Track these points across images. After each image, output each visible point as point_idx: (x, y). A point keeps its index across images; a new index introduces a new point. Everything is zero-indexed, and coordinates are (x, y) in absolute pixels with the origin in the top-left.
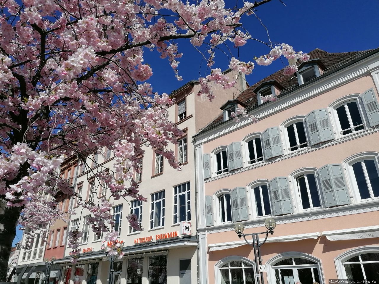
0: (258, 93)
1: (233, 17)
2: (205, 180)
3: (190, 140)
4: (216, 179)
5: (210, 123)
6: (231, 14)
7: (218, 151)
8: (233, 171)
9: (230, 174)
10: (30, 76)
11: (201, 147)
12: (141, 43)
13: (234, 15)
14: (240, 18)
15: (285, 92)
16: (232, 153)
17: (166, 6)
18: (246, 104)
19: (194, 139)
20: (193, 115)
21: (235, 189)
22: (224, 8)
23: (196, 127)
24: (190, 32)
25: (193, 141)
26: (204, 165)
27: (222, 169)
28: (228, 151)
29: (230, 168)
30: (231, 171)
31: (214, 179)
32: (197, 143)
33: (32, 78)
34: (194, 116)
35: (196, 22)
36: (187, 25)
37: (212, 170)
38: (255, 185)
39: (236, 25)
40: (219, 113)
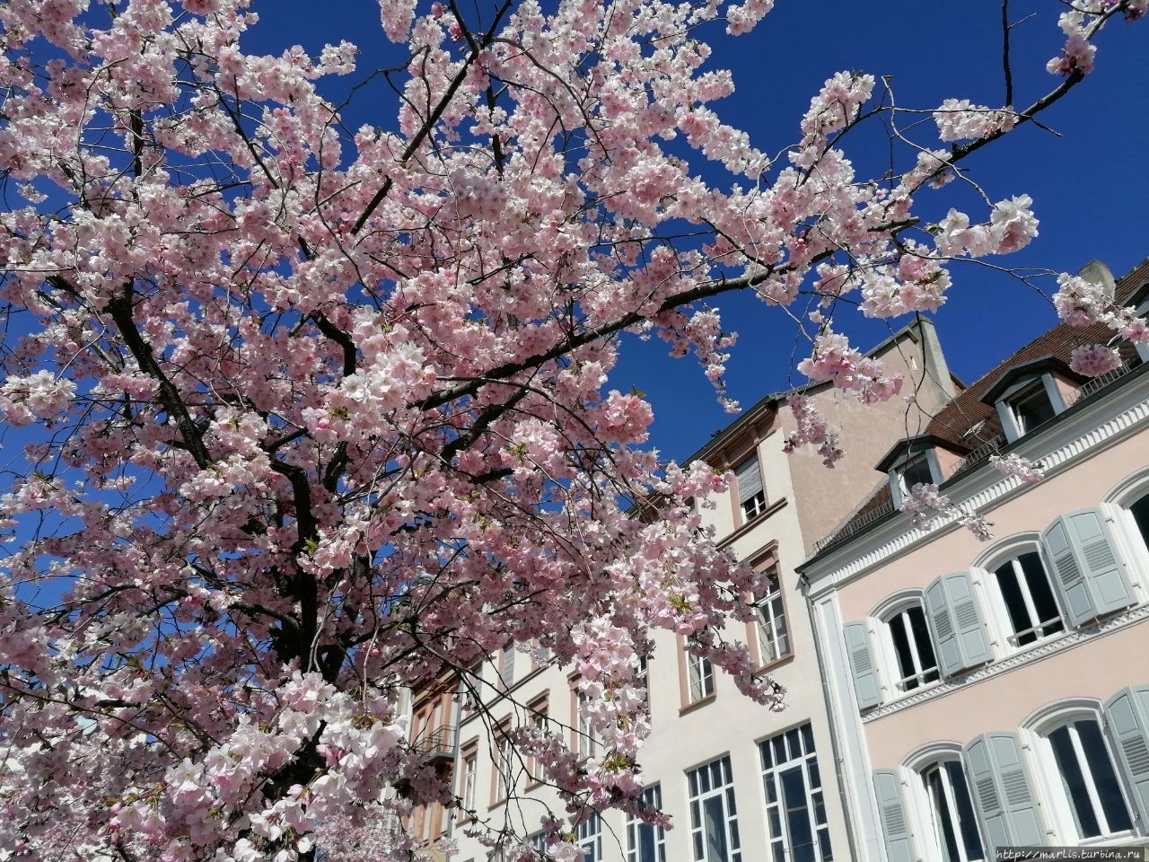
0: (1000, 404)
1: (886, 202)
2: (865, 712)
3: (789, 579)
4: (901, 708)
5: (849, 519)
6: (880, 195)
7: (893, 609)
8: (960, 675)
9: (951, 688)
10: (321, 466)
11: (829, 600)
12: (611, 323)
13: (887, 195)
14: (911, 201)
15: (1095, 388)
16: (945, 612)
17: (674, 211)
18: (966, 445)
19: (803, 576)
20: (788, 500)
21: (979, 741)
22: (853, 182)
23: (804, 536)
24: (752, 269)
25: (800, 581)
26: (852, 659)
27: (919, 671)
28: (930, 606)
29: (945, 664)
30: (954, 675)
31: (896, 709)
32: (816, 588)
33: (324, 471)
34: (791, 500)
35: (769, 239)
36: (743, 252)
37: (882, 675)
38: (1052, 722)
39: (900, 224)
40: (874, 483)
